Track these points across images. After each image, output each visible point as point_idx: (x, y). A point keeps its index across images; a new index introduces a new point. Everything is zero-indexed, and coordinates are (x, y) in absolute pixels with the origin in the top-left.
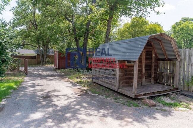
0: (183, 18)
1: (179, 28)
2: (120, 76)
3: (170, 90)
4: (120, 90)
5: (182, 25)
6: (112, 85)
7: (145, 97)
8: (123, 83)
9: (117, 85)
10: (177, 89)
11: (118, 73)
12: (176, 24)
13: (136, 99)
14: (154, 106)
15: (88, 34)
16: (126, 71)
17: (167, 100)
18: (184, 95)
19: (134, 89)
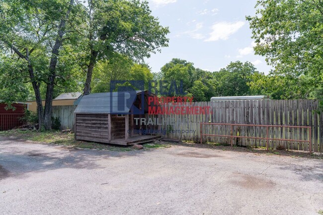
0: (173, 59)
1: (170, 71)
2: (112, 128)
3: (155, 138)
4: (113, 142)
5: (173, 69)
6: (103, 138)
7: (135, 144)
8: (114, 135)
9: (110, 137)
10: (160, 137)
11: (110, 126)
12: (167, 65)
13: (128, 146)
14: (142, 148)
15: (54, 77)
16: (117, 123)
17: (151, 145)
18: (164, 141)
19: (126, 138)
